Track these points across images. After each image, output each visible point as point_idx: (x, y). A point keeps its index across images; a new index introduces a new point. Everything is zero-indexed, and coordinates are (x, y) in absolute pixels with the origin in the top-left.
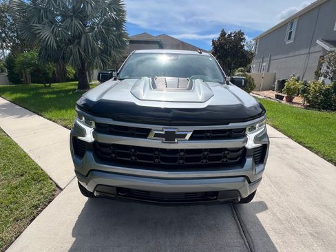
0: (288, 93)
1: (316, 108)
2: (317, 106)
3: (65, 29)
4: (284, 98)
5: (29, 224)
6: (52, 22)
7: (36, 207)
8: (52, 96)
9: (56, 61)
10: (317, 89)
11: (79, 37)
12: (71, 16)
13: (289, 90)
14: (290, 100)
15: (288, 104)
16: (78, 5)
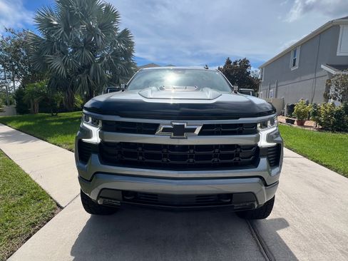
0: (299, 117)
1: (329, 130)
2: (330, 128)
3: (76, 59)
4: (295, 123)
5: (23, 243)
6: (64, 53)
7: (33, 225)
8: (59, 123)
9: (65, 90)
10: (328, 110)
11: (89, 67)
12: (81, 47)
13: (299, 113)
14: (301, 123)
15: (300, 127)
16: (89, 38)
